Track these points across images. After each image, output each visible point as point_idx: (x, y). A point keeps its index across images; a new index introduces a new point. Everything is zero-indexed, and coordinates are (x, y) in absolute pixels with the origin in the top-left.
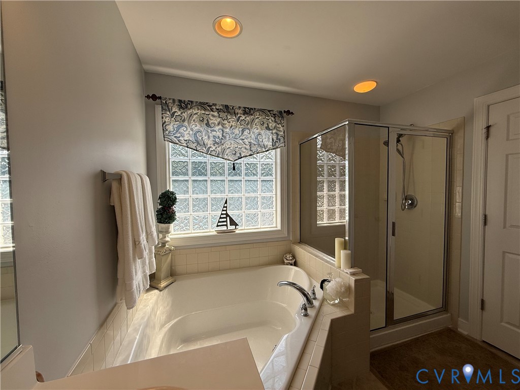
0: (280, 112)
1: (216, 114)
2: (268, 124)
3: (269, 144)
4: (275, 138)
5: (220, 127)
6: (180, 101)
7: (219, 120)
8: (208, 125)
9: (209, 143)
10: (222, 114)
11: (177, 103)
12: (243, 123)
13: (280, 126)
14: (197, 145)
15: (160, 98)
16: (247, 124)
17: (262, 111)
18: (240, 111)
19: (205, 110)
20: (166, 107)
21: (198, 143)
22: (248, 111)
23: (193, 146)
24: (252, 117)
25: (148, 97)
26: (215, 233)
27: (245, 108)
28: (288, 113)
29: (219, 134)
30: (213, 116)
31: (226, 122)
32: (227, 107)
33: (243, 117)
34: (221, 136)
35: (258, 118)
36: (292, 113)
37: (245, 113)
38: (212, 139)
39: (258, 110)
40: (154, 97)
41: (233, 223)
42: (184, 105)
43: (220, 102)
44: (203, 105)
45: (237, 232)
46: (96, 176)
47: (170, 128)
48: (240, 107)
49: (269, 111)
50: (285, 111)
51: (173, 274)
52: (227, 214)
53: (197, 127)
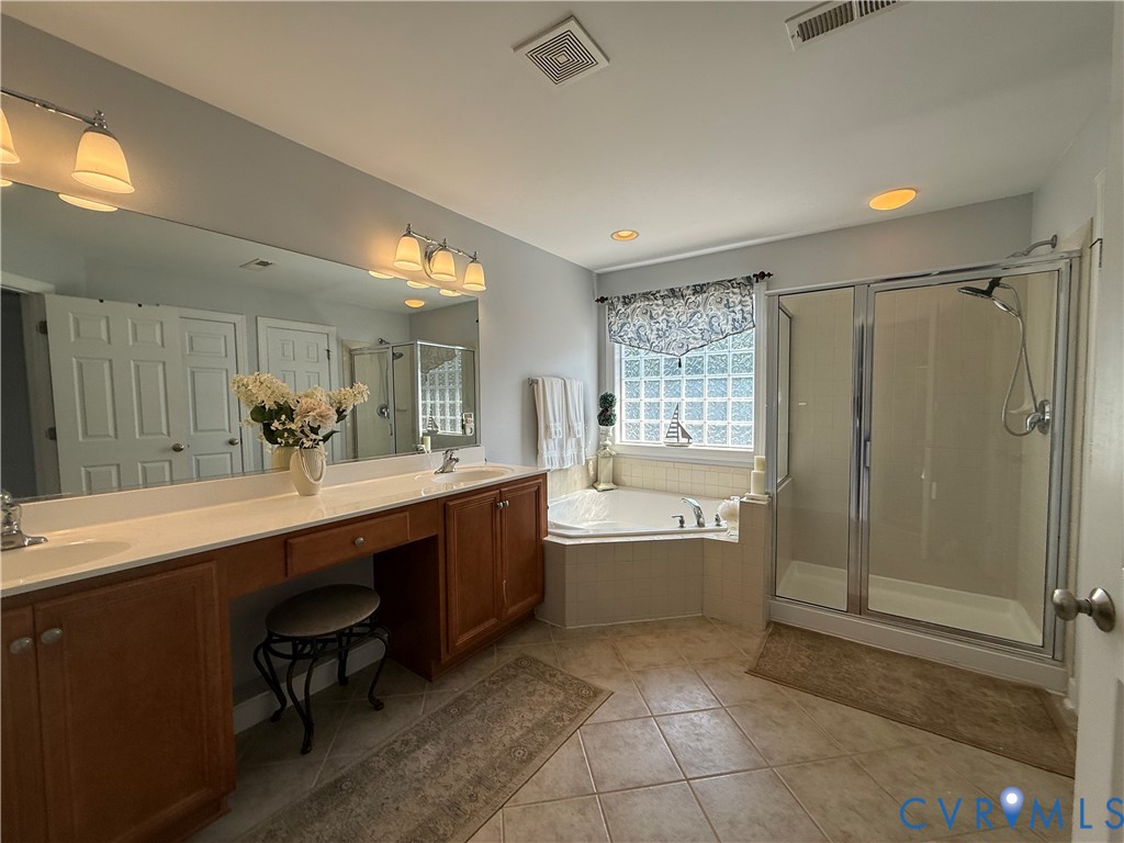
0: (748, 278)
1: (660, 302)
2: (728, 300)
3: (728, 328)
4: (739, 316)
5: (665, 316)
6: (624, 297)
7: (663, 308)
8: (651, 317)
9: (653, 337)
10: (667, 301)
11: (622, 300)
12: (692, 305)
13: (747, 298)
14: (640, 340)
15: (607, 299)
16: (698, 306)
17: (718, 283)
18: (689, 292)
19: (649, 299)
20: (612, 307)
21: (641, 339)
22: (699, 289)
23: (635, 343)
24: (705, 295)
25: (598, 301)
26: (664, 445)
27: (695, 286)
28: (762, 275)
29: (663, 325)
30: (657, 305)
31: (672, 309)
32: (672, 290)
33: (693, 298)
34: (665, 327)
35: (714, 294)
36: (769, 275)
37: (695, 292)
38: (655, 332)
39: (713, 284)
40: (602, 300)
41: (685, 434)
42: (627, 301)
43: (664, 287)
44: (645, 296)
45: (691, 447)
46: (524, 382)
47: (615, 328)
48: (688, 287)
49: (730, 281)
50: (754, 276)
51: (616, 482)
52: (678, 423)
53: (639, 320)
